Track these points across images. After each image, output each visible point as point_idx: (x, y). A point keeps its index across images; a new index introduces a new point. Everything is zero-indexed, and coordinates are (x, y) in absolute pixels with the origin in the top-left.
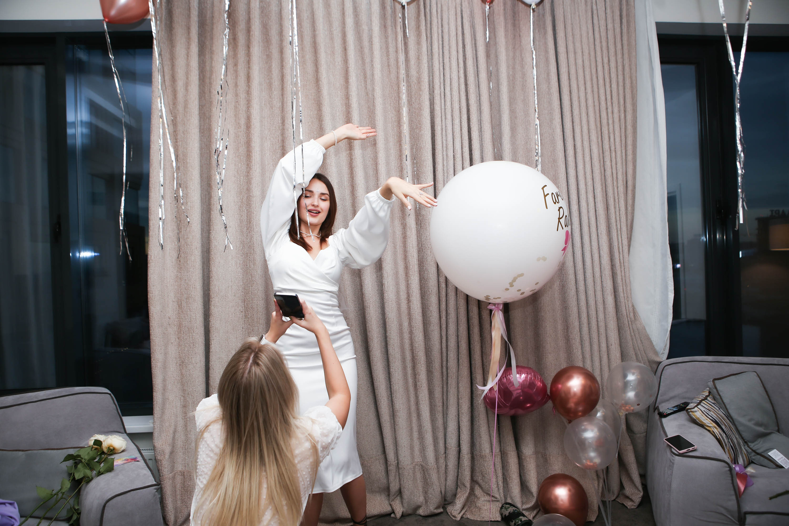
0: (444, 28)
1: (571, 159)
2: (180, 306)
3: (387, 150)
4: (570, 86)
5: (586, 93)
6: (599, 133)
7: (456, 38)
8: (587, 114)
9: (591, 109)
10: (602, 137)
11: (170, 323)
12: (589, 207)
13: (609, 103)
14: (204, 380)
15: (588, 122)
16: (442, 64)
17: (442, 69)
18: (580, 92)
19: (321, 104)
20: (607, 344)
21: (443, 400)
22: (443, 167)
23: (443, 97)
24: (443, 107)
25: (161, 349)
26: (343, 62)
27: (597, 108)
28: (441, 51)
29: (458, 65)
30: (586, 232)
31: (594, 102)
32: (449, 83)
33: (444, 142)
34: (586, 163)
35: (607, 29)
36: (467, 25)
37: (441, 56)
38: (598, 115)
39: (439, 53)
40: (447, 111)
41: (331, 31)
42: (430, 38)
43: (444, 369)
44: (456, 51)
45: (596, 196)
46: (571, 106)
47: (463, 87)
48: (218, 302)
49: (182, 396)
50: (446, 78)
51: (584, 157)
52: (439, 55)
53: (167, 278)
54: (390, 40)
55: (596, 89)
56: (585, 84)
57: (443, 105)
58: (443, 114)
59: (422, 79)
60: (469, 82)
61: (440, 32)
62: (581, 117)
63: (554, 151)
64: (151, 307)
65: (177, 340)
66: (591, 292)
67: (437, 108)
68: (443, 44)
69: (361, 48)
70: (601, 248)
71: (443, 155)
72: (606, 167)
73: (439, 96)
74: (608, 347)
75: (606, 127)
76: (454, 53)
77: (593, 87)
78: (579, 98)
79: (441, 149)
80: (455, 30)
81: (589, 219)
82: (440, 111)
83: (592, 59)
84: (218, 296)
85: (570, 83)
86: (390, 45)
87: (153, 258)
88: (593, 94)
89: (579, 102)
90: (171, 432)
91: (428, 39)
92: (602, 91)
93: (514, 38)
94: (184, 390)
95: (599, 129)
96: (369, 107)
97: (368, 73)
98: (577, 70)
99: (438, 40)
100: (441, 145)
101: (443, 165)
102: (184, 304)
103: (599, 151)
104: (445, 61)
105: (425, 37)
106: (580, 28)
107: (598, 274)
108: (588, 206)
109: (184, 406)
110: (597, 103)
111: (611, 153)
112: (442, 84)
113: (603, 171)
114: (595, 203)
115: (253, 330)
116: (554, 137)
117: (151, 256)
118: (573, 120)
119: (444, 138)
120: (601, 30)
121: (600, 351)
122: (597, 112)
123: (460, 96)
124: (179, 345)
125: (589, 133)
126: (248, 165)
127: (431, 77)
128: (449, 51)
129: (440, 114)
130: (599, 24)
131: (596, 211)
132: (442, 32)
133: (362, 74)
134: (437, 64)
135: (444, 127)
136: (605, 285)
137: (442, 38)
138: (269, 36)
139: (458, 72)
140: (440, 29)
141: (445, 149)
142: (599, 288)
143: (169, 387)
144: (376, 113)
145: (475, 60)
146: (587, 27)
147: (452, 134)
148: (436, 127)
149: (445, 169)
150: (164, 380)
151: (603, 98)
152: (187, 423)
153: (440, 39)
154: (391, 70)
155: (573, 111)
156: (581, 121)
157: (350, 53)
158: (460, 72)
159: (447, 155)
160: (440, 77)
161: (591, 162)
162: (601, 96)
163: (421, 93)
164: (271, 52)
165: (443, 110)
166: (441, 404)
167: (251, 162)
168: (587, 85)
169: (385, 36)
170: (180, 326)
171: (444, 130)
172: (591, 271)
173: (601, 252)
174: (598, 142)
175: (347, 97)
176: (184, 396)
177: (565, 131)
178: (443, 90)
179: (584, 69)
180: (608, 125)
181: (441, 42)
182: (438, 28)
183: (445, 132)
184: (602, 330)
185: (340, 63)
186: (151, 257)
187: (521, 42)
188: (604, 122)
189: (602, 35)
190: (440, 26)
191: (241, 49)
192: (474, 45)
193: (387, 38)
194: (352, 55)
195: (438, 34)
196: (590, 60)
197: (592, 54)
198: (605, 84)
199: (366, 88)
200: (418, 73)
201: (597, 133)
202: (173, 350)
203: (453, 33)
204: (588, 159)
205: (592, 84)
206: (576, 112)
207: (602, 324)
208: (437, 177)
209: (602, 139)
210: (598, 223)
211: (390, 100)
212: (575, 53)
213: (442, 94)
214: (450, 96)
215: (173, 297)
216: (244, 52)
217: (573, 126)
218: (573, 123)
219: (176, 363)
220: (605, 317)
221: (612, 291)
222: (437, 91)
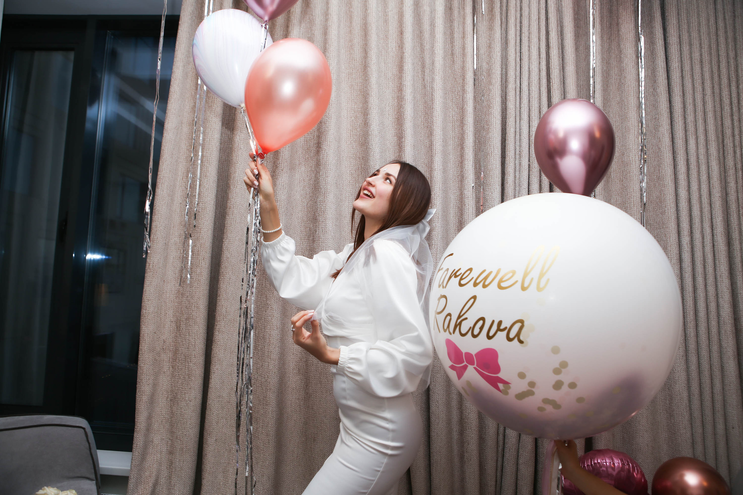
0: (523, 11)
1: (682, 177)
2: (178, 327)
3: (445, 154)
4: (683, 85)
5: (704, 95)
6: (721, 146)
7: (538, 23)
8: (705, 122)
9: (710, 115)
10: (724, 151)
11: (164, 347)
12: (705, 240)
13: (735, 109)
14: (198, 421)
15: (706, 131)
16: (518, 54)
17: (518, 59)
18: (696, 94)
19: (368, 94)
20: (726, 425)
21: (496, 478)
22: (515, 180)
23: (518, 93)
24: (518, 106)
25: (149, 379)
26: (397, 48)
27: (719, 114)
28: (518, 38)
29: (539, 55)
30: (700, 272)
31: (715, 107)
32: (527, 76)
33: (518, 148)
34: (702, 184)
35: (735, 16)
36: (552, 8)
37: (518, 44)
38: (720, 123)
39: (516, 40)
40: (522, 110)
41: (385, 12)
42: (505, 23)
43: (501, 437)
44: (538, 38)
45: (714, 227)
46: (684, 110)
47: (544, 81)
48: (224, 327)
49: (170, 439)
50: (523, 70)
51: (699, 175)
52: (516, 42)
53: (167, 292)
54: (456, 24)
55: (717, 91)
56: (703, 83)
57: (518, 103)
58: (518, 113)
59: (494, 71)
60: (553, 75)
61: (518, 15)
62: (696, 125)
63: (659, 166)
64: (143, 326)
65: (171, 368)
66: (704, 353)
67: (511, 105)
68: (521, 31)
69: (421, 32)
70: (720, 295)
71: (515, 164)
72: (729, 190)
73: (514, 92)
74: (726, 429)
75: (731, 139)
76: (535, 40)
77: (713, 87)
78: (694, 100)
79: (513, 157)
80: (537, 13)
81: (704, 255)
82: (514, 109)
83: (713, 52)
84: (225, 320)
85: (683, 82)
86: (456, 29)
87: (151, 267)
88: (714, 96)
89: (695, 105)
90: (151, 485)
91: (503, 25)
92: (725, 93)
93: (610, 27)
94: (172, 432)
95: (720, 141)
96: (426, 102)
97: (428, 61)
98: (692, 67)
99: (516, 25)
100: (513, 152)
101: (515, 177)
102: (183, 326)
103: (720, 168)
104: (523, 50)
105: (500, 22)
106: (698, 14)
107: (714, 330)
108: (703, 238)
109: (171, 453)
110: (718, 109)
111: (736, 171)
112: (518, 78)
113: (725, 194)
114: (713, 235)
115: (262, 365)
116: (659, 148)
117: (149, 264)
118: (685, 127)
119: (518, 143)
120: (727, 17)
121: (715, 435)
122: (719, 119)
123: (540, 93)
124: (173, 376)
125: (707, 146)
126: (274, 162)
127: (504, 70)
128: (529, 38)
129: (513, 113)
130: (724, 9)
131: (714, 246)
132: (521, 16)
133: (420, 63)
134: (514, 52)
135: (518, 130)
136: (724, 344)
137: (521, 23)
138: (312, 15)
139: (540, 63)
140: (519, 12)
141: (517, 157)
142: (715, 348)
143: (156, 426)
144: (435, 107)
145: (561, 51)
146: (708, 13)
147: (528, 139)
148: (508, 129)
149: (517, 181)
150: (149, 418)
151: (726, 101)
152: (171, 475)
153: (518, 25)
154: (455, 59)
155: (686, 116)
156: (696, 129)
157: (407, 36)
158: (541, 64)
159: (520, 164)
160: (516, 69)
161: (709, 182)
162: (724, 99)
163: (491, 87)
164: (314, 34)
165: (518, 109)
166: (493, 483)
167: (278, 159)
168: (706, 84)
169: (450, 20)
170: (176, 352)
171: (518, 134)
172: (706, 325)
173: (721, 300)
174: (719, 157)
175: (400, 89)
176: (172, 440)
177: (676, 141)
178: (519, 85)
179: (701, 65)
180: (733, 136)
181: (518, 28)
182: (516, 11)
183: (519, 136)
184: (719, 406)
185: (394, 49)
186: (149, 266)
187: (618, 31)
188: (728, 132)
189: (727, 23)
190: (519, 9)
191: (279, 29)
192: (559, 33)
193: (452, 22)
194: (409, 38)
195: (516, 19)
196: (711, 54)
197: (714, 46)
198: (730, 83)
199: (424, 80)
200: (488, 64)
201: (718, 145)
202: (164, 382)
203: (534, 17)
204: (704, 178)
205: (713, 83)
206: (690, 118)
207: (718, 398)
208: (506, 191)
209: (724, 154)
210: (717, 262)
211: (452, 96)
212: (690, 45)
213: (518, 90)
214: (527, 92)
215: (172, 316)
216: (282, 32)
217: (686, 136)
218: (686, 131)
219: (167, 398)
220: (723, 389)
221: (736, 353)
222: (511, 86)
